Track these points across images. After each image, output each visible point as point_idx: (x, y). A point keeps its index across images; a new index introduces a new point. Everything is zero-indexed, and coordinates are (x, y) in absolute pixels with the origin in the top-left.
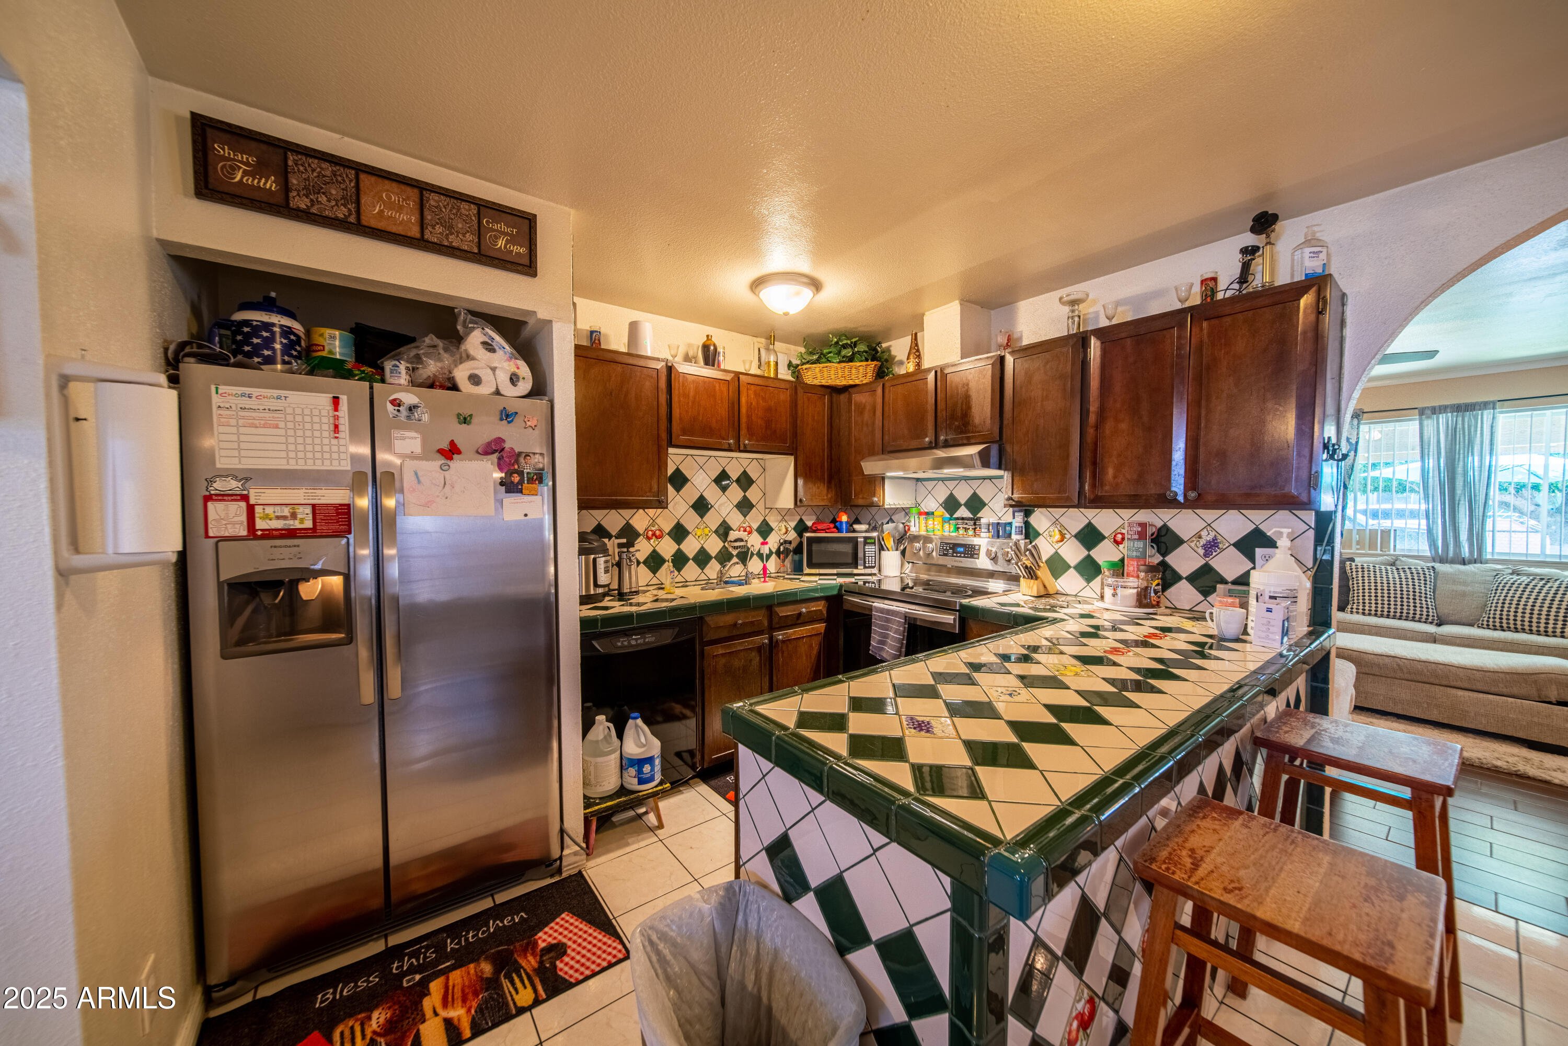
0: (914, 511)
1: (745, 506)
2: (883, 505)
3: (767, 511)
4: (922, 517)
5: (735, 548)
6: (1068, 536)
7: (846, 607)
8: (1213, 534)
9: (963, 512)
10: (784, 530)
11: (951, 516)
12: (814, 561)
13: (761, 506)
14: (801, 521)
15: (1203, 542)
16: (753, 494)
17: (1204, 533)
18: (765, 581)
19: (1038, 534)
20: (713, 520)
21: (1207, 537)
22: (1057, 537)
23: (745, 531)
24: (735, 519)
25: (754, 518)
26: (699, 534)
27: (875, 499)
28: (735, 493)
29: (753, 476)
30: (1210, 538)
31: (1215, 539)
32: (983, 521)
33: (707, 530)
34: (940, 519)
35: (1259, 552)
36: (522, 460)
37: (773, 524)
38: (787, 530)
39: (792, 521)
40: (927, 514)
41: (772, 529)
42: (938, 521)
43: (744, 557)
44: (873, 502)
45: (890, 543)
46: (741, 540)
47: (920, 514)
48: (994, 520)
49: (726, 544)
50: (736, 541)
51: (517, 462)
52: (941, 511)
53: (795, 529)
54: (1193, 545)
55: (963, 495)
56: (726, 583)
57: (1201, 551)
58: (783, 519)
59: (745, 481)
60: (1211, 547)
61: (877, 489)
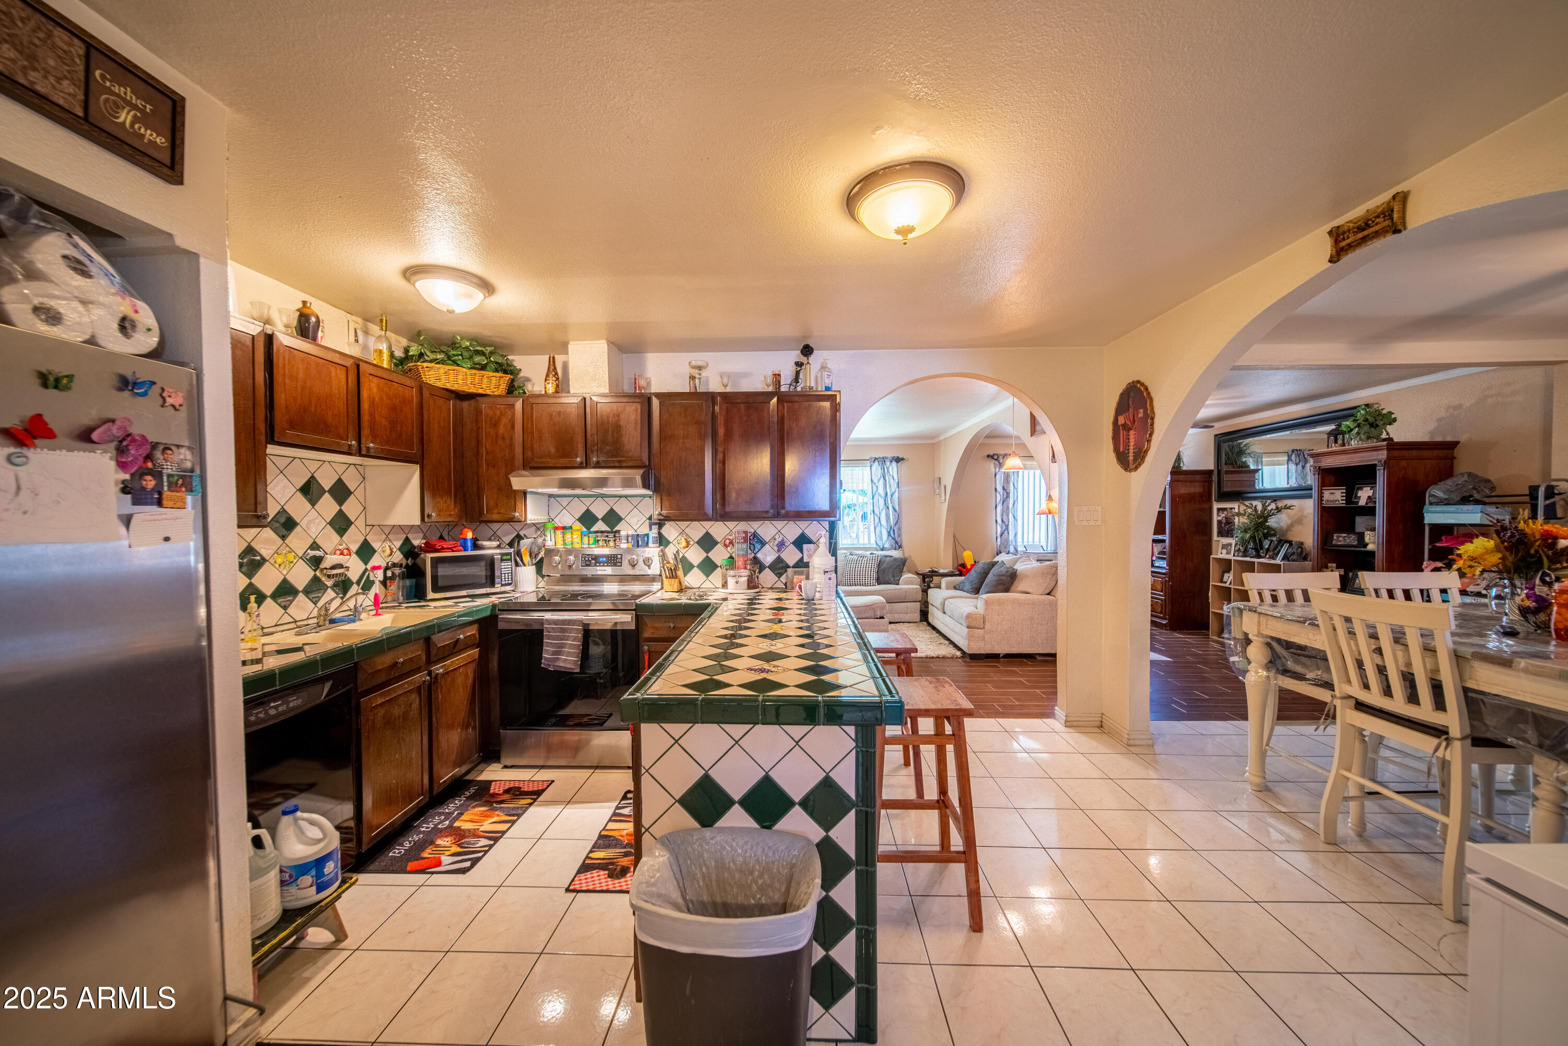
0: (549, 525)
1: (341, 524)
2: (526, 520)
3: (368, 528)
4: (559, 532)
5: (329, 576)
6: (692, 543)
7: (501, 626)
8: (782, 537)
9: (600, 526)
10: (388, 552)
11: (588, 529)
12: (440, 583)
13: (360, 523)
14: (407, 540)
15: (776, 542)
16: (351, 508)
17: (777, 537)
18: (377, 614)
19: (668, 543)
20: (298, 542)
21: (779, 539)
22: (684, 544)
23: (342, 554)
24: (329, 540)
25: (353, 539)
26: (279, 561)
27: (517, 514)
28: (328, 505)
29: (351, 485)
30: (780, 540)
31: (783, 540)
32: (623, 533)
33: (291, 557)
34: (579, 533)
35: (805, 546)
36: (158, 454)
37: (376, 545)
38: (391, 550)
39: (397, 540)
40: (564, 528)
41: (374, 551)
42: (576, 536)
43: (343, 586)
44: (514, 517)
45: (527, 558)
46: (340, 566)
47: (556, 528)
48: (631, 532)
49: (318, 573)
50: (333, 568)
51: (149, 457)
52: (578, 526)
53: (400, 549)
54: (771, 544)
55: (600, 510)
56: (333, 621)
57: (776, 549)
58: (387, 539)
59: (341, 492)
60: (781, 545)
61: (518, 504)
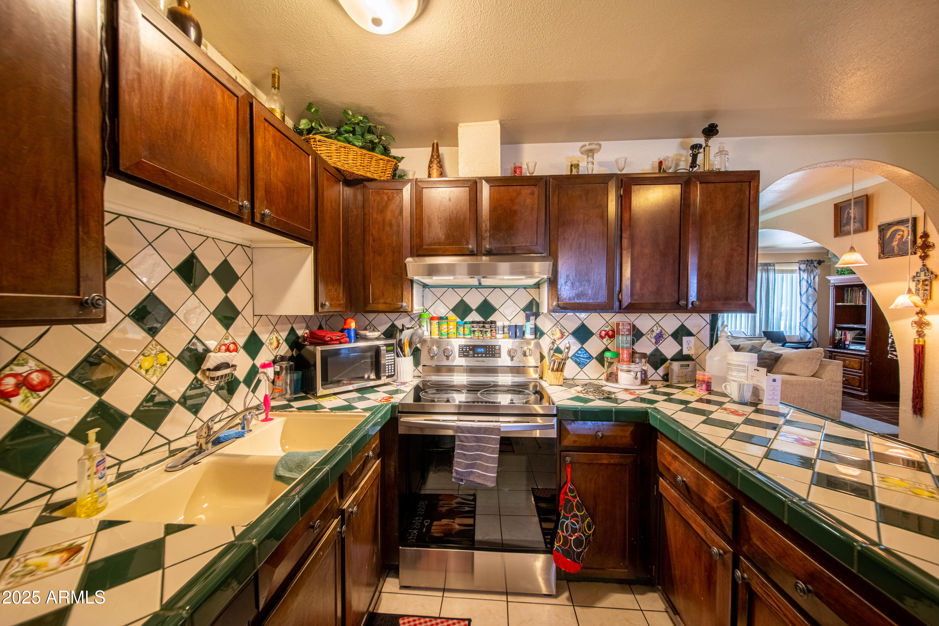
0: (426, 316)
1: (227, 314)
2: (411, 310)
3: (256, 319)
4: (435, 322)
5: (212, 379)
6: (566, 334)
7: (401, 430)
8: (660, 329)
9: (474, 316)
10: (275, 344)
11: (462, 319)
12: (330, 378)
13: (247, 313)
14: (292, 330)
15: (654, 334)
16: (237, 295)
17: (655, 328)
18: (267, 419)
19: (542, 334)
20: (174, 338)
21: (657, 331)
22: (558, 335)
23: (229, 349)
24: (212, 334)
25: (240, 329)
26: (146, 364)
27: (403, 304)
28: (211, 291)
29: (239, 269)
30: (658, 332)
31: (661, 332)
32: (499, 324)
33: (162, 357)
34: (455, 323)
35: (685, 339)
37: (264, 337)
38: (278, 341)
39: (283, 330)
40: (440, 318)
41: (262, 344)
42: (452, 326)
43: (229, 388)
44: (401, 308)
45: (407, 350)
46: (225, 365)
47: (432, 318)
48: (507, 323)
49: (199, 376)
50: (217, 368)
52: (453, 317)
53: (286, 340)
54: (649, 336)
55: (474, 300)
56: (217, 442)
57: (654, 341)
58: (275, 330)
59: (226, 276)
60: (659, 337)
61: (407, 293)
